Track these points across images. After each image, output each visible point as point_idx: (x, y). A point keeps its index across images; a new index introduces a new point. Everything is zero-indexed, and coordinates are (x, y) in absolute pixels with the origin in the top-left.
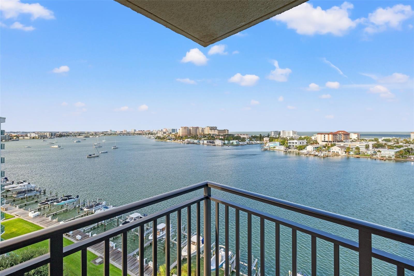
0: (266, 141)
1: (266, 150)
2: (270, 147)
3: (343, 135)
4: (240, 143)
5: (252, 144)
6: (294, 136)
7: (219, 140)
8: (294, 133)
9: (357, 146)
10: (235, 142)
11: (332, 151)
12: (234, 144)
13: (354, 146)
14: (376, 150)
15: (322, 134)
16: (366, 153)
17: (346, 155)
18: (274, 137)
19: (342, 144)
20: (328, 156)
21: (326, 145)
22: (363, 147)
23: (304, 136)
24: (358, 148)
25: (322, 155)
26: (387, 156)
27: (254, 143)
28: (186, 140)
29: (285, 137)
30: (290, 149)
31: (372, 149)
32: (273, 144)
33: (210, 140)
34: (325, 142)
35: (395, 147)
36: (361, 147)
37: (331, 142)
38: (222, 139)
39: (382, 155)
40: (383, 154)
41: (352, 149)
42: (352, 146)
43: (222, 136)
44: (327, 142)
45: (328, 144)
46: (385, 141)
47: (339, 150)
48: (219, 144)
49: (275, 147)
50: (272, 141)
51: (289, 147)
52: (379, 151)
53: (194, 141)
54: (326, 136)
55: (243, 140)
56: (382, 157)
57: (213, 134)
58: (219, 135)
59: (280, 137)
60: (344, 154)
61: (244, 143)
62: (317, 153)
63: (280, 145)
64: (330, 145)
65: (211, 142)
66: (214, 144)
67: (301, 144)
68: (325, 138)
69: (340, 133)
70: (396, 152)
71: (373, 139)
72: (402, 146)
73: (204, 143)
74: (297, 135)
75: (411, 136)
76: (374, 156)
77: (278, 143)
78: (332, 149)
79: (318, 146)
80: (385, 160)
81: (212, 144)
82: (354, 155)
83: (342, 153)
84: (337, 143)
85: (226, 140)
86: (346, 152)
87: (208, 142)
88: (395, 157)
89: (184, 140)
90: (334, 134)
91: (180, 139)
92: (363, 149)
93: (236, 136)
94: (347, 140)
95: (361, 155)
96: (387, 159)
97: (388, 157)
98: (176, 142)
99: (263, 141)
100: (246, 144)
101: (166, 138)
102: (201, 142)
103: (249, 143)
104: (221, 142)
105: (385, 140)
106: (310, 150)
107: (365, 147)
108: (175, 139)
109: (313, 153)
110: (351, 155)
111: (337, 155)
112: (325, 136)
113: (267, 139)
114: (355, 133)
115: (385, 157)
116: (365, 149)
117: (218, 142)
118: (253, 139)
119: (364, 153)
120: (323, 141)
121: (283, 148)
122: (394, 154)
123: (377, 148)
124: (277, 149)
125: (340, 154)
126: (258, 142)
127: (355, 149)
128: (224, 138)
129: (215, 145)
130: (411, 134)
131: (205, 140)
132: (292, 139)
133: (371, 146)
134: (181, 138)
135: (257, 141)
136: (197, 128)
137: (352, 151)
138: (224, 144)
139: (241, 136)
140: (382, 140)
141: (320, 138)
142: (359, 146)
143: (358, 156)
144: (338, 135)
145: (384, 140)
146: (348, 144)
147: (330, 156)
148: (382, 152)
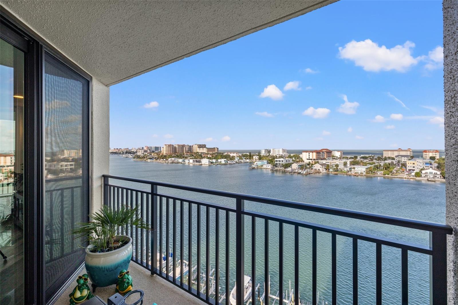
0: (255, 159)
1: (254, 169)
2: (257, 166)
3: (326, 153)
4: (228, 161)
5: (241, 162)
6: (283, 154)
7: (207, 159)
8: (284, 151)
9: (337, 163)
10: (223, 161)
11: (314, 168)
12: (222, 163)
13: (335, 164)
14: (352, 166)
15: (307, 152)
16: (343, 170)
17: (326, 172)
18: (265, 155)
19: (324, 162)
20: (310, 174)
21: (310, 162)
22: (341, 164)
23: (293, 154)
24: (337, 166)
25: (305, 172)
26: (359, 172)
27: (243, 162)
28: (170, 159)
29: (275, 155)
30: (276, 168)
31: (350, 166)
32: (260, 163)
33: (197, 158)
34: (310, 159)
35: (368, 163)
36: (340, 164)
37: (315, 159)
38: (210, 157)
39: (356, 172)
40: (357, 170)
41: (333, 166)
42: (333, 164)
43: (210, 154)
44: (311, 159)
45: (312, 162)
46: (363, 159)
47: (320, 167)
48: (206, 164)
49: (263, 166)
50: (261, 160)
51: (276, 165)
52: (354, 168)
53: (179, 160)
54: (311, 153)
55: (233, 158)
56: (356, 173)
57: (201, 153)
58: (208, 154)
59: (270, 155)
60: (325, 171)
61: (233, 162)
62: (300, 171)
63: (268, 163)
64: (313, 163)
65: (198, 161)
66: (200, 163)
67: (287, 162)
68: (309, 156)
69: (324, 151)
70: (367, 168)
71: (353, 157)
72: (374, 163)
73: (190, 163)
74: (287, 153)
75: (384, 154)
76: (350, 173)
77: (265, 161)
78: (314, 167)
79: (303, 164)
80: (357, 176)
81: (198, 163)
82: (333, 172)
83: (323, 170)
84: (320, 161)
85: (214, 158)
86: (326, 169)
87: (194, 161)
88: (366, 173)
89: (167, 160)
90: (318, 152)
91: (163, 159)
92: (341, 166)
93: (225, 154)
94: (330, 158)
95: (339, 172)
96: (359, 175)
97: (361, 173)
98: (158, 162)
99: (253, 159)
100: (235, 162)
101: (147, 157)
102: (187, 161)
103: (238, 162)
104: (209, 161)
105: (363, 158)
106: (295, 168)
107: (343, 164)
108: (158, 159)
109: (297, 171)
110: (330, 172)
111: (319, 172)
112: (309, 154)
113: (257, 157)
114: (338, 151)
115: (358, 173)
116: (343, 166)
117: (205, 162)
118: (243, 158)
119: (342, 170)
120: (308, 159)
121: (270, 166)
122: (365, 170)
123: (353, 165)
124: (264, 167)
125: (321, 171)
126: (248, 161)
127: (335, 166)
128: (212, 157)
129: (201, 165)
130: (384, 152)
131: (191, 159)
132: (281, 157)
133: (348, 163)
134: (164, 157)
135: (246, 160)
136: (183, 146)
137: (331, 168)
138: (212, 163)
139: (230, 154)
140: (360, 158)
141: (305, 156)
142: (339, 164)
143: (336, 173)
144: (321, 153)
145: (362, 157)
146: (329, 161)
147: (312, 173)
148: (356, 169)
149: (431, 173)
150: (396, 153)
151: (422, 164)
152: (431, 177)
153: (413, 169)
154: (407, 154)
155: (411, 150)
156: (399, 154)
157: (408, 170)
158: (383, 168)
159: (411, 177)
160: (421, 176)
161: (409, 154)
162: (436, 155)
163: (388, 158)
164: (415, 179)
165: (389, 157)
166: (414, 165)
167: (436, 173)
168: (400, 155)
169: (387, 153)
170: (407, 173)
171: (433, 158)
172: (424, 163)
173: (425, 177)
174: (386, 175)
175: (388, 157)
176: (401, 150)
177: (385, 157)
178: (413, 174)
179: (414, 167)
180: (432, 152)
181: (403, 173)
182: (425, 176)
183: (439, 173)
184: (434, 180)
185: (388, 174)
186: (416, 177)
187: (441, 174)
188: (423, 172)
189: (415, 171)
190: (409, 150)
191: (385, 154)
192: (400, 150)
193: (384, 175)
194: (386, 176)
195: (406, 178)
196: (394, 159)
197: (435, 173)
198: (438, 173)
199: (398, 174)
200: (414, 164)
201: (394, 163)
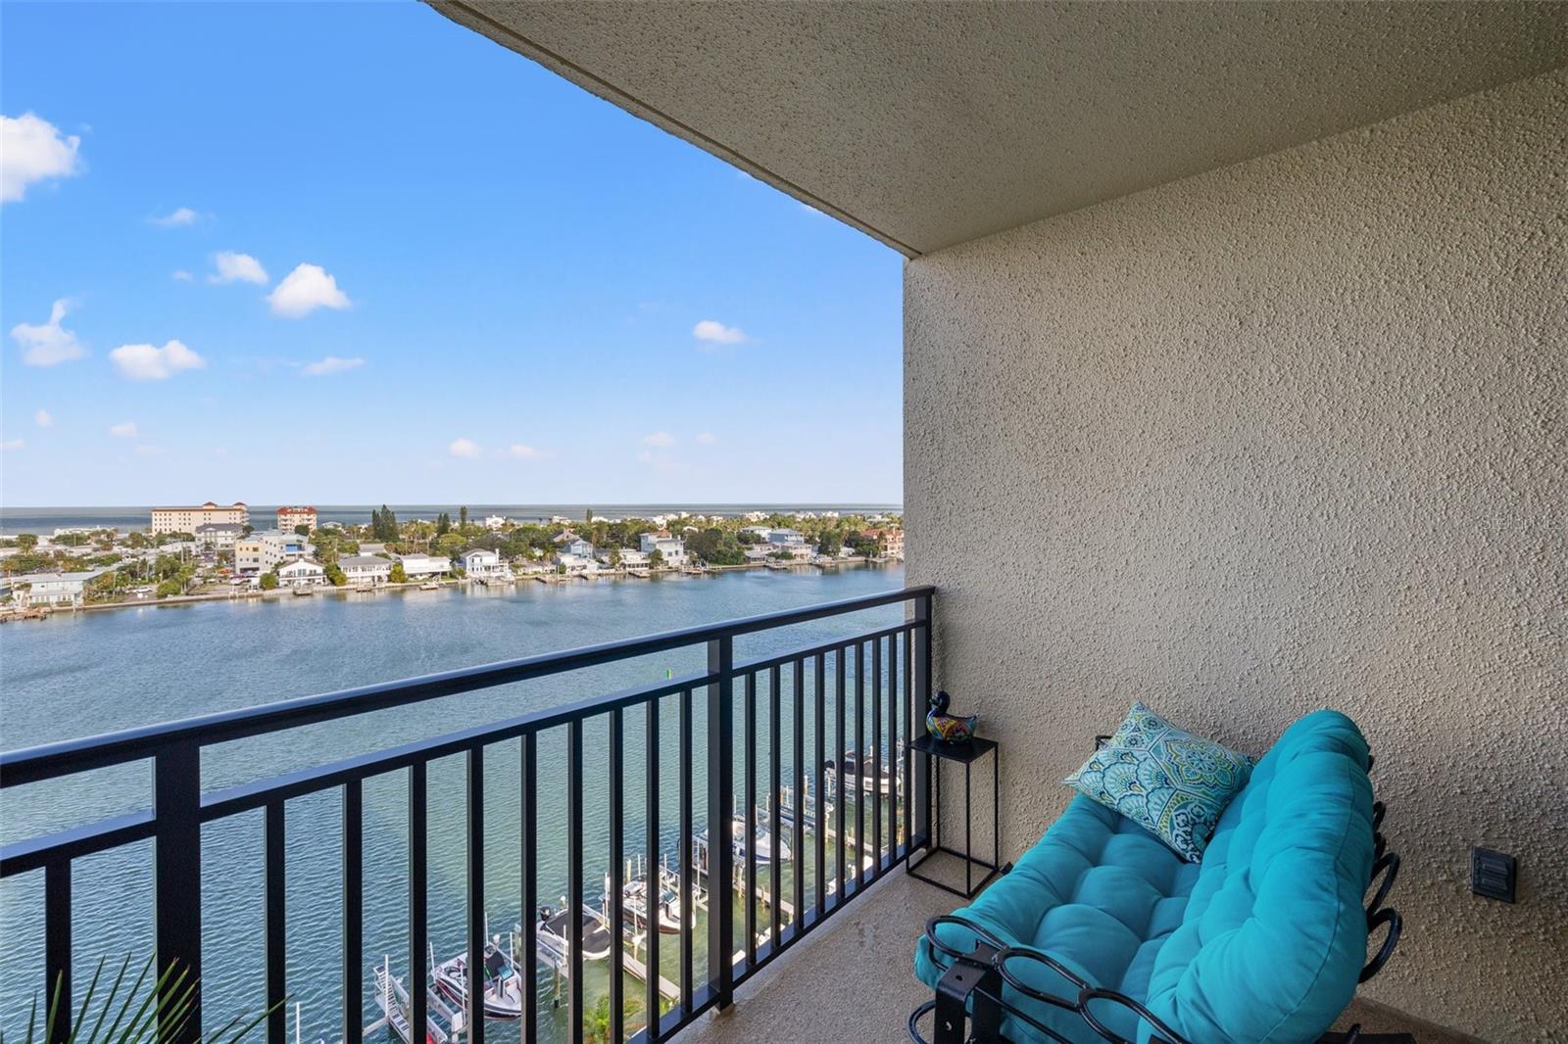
14: (14, 581)
26: (53, 599)
35: (91, 561)
39: (34, 601)
40: (37, 595)
46: (65, 543)
52: (27, 586)
56: (34, 606)
70: (90, 581)
71: (13, 538)
72: (117, 558)
75: (154, 522)
80: (43, 619)
88: (84, 598)
96: (53, 612)
97: (59, 604)
105: (65, 540)
115: (47, 604)
122: (81, 589)
123: (20, 572)
130: (153, 513)
140: (51, 541)
145: (59, 538)
148: (36, 588)
149: (302, 572)
150: (198, 519)
151: (278, 548)
152: (303, 583)
153: (255, 565)
154: (233, 521)
155: (243, 508)
156: (207, 522)
157: (238, 572)
158: (157, 574)
159: (250, 591)
160: (276, 585)
161: (238, 521)
162: (309, 520)
163: (171, 535)
164: (261, 595)
165: (175, 532)
166: (256, 555)
167: (315, 571)
168: (212, 522)
169: (168, 517)
170: (238, 581)
171: (302, 530)
172: (284, 546)
173: (286, 585)
174: (170, 598)
175: (168, 532)
176: (213, 507)
177: (160, 533)
178: (255, 581)
179: (256, 560)
180: (300, 513)
181: (225, 584)
182: (286, 583)
183: (320, 570)
184: (309, 592)
185: (176, 593)
186: (265, 589)
187: (325, 571)
188: (283, 571)
189: (259, 573)
190: (239, 507)
191: (160, 524)
192: (211, 507)
193: (160, 597)
194: (167, 599)
195: (233, 598)
196: (193, 540)
197: (311, 571)
198: (318, 572)
199: (208, 586)
200: (255, 549)
201: (194, 553)
